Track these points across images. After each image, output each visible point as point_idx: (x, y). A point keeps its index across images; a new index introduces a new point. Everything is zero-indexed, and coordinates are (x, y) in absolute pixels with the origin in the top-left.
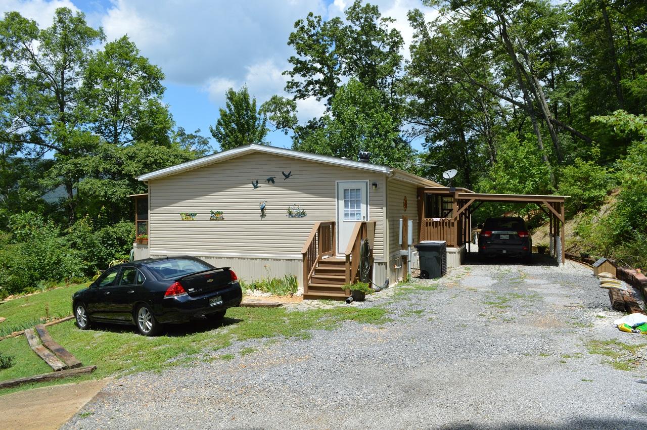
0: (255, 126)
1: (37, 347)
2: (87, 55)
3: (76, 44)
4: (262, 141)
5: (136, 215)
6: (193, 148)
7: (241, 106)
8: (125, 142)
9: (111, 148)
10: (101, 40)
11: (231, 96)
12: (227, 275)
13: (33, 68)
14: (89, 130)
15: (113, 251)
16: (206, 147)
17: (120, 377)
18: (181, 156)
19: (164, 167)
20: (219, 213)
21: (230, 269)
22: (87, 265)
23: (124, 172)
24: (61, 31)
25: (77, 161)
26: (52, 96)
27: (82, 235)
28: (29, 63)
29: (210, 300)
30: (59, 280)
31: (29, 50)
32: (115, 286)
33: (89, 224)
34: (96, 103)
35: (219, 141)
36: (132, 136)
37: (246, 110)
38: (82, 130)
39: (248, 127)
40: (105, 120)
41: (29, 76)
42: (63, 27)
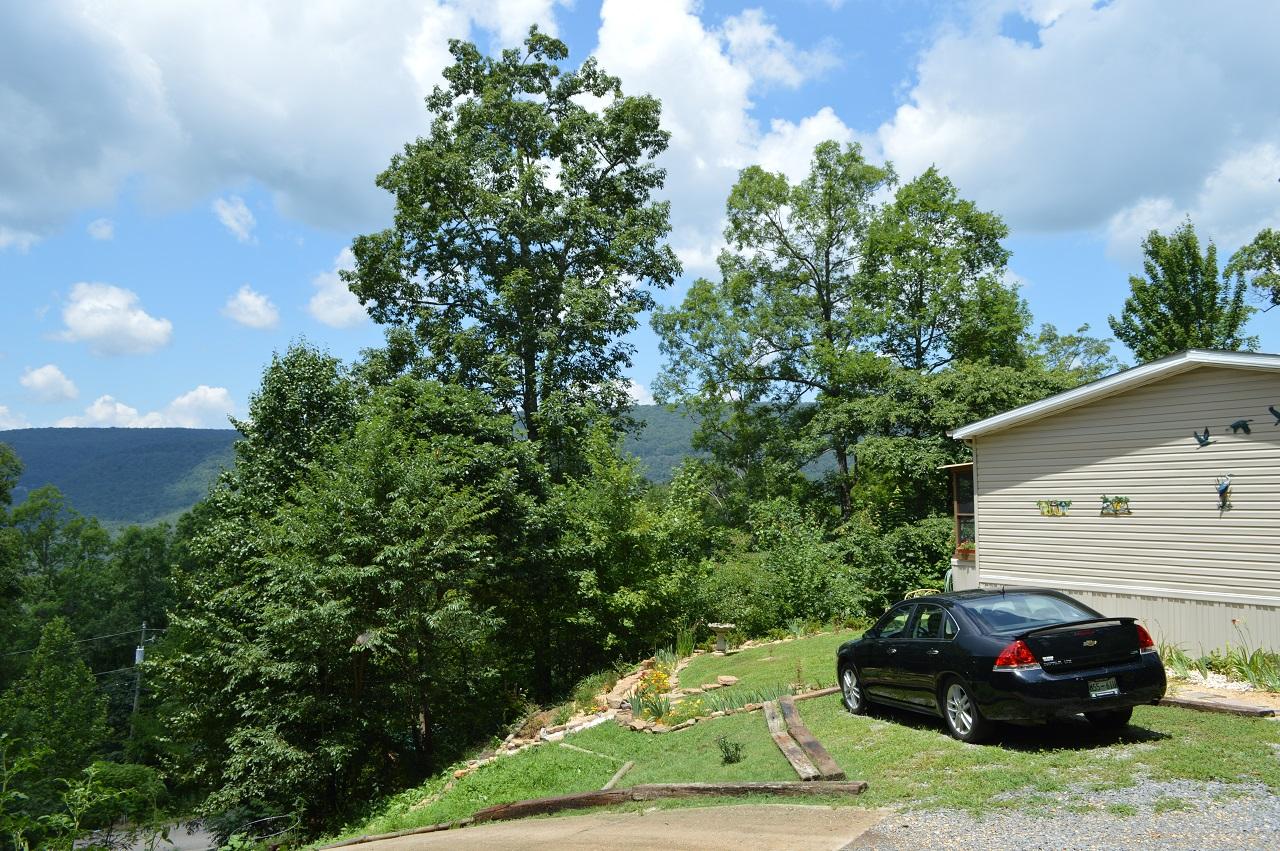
0: (1214, 304)
1: (779, 733)
2: (865, 215)
3: (848, 200)
4: (1235, 335)
5: (955, 503)
6: (1076, 363)
7: (1179, 265)
8: (936, 365)
9: (910, 376)
10: (889, 184)
11: (1155, 246)
12: (1129, 634)
13: (781, 253)
14: (871, 349)
15: (917, 572)
16: (1103, 360)
17: (905, 810)
18: (1046, 383)
19: (1010, 408)
20: (1119, 501)
21: (1136, 622)
22: (871, 596)
23: (933, 422)
24: (824, 182)
25: (852, 405)
26: (810, 295)
27: (862, 540)
28: (776, 245)
29: (1092, 683)
30: (825, 620)
31: (774, 224)
32: (906, 639)
33: (874, 521)
34: (883, 299)
35: (1132, 346)
36: (950, 351)
37: (1192, 272)
38: (859, 350)
39: (1199, 308)
40: (899, 327)
41: (775, 267)
42: (826, 174)
